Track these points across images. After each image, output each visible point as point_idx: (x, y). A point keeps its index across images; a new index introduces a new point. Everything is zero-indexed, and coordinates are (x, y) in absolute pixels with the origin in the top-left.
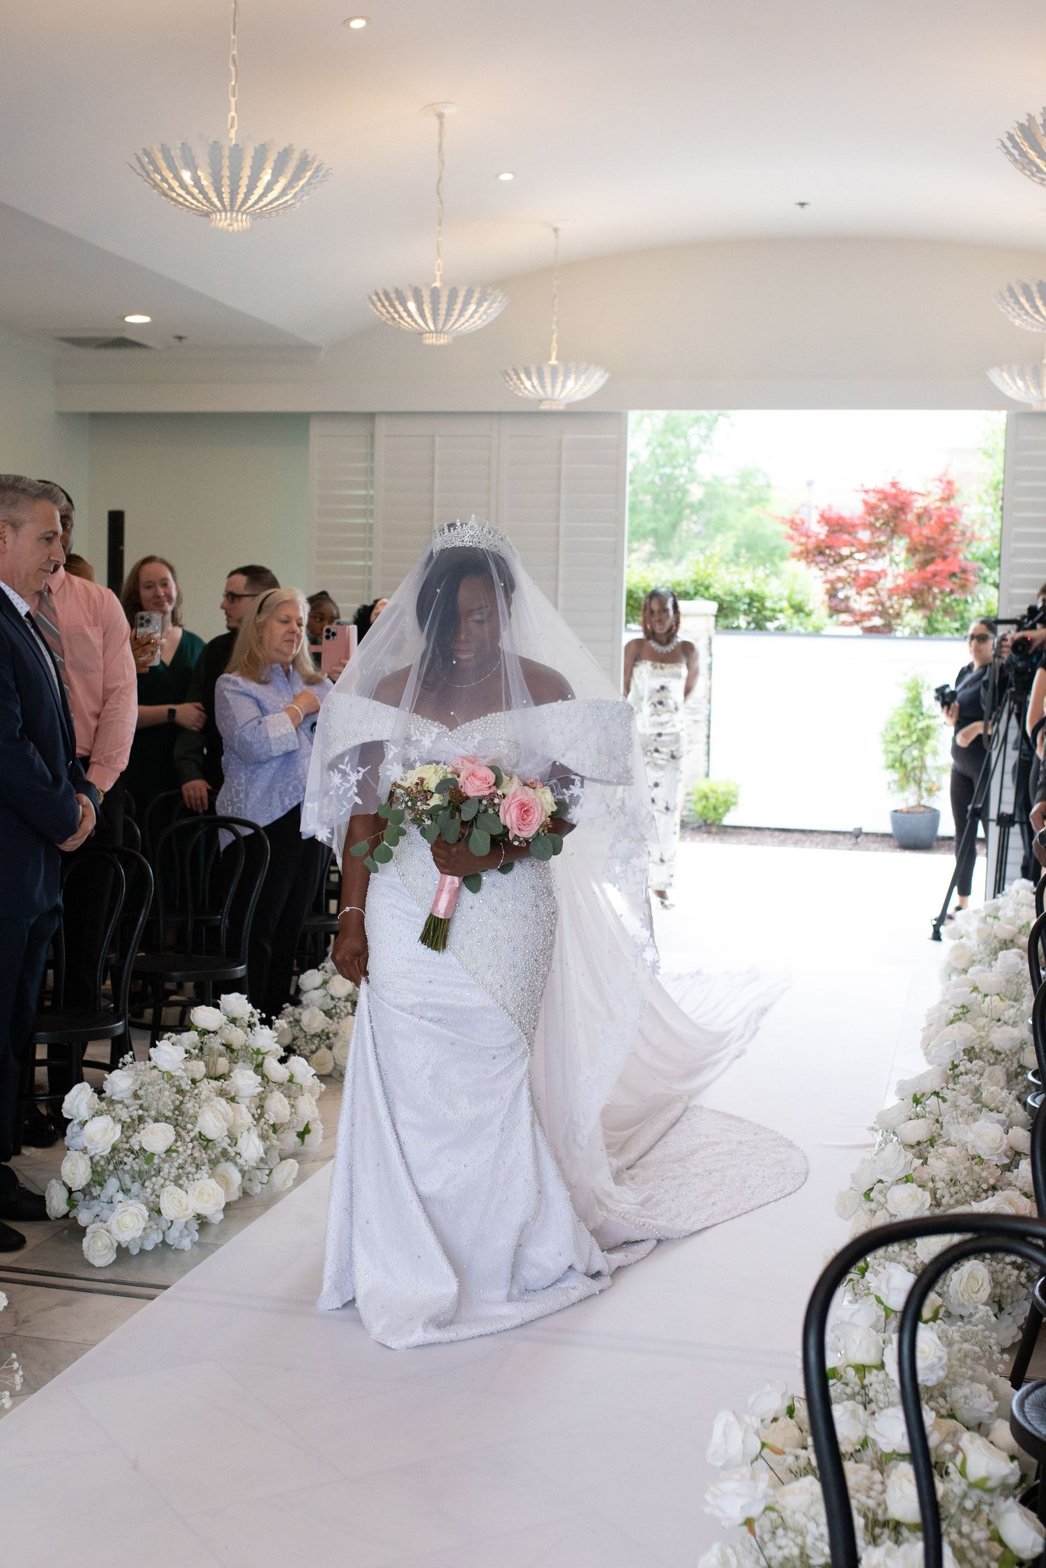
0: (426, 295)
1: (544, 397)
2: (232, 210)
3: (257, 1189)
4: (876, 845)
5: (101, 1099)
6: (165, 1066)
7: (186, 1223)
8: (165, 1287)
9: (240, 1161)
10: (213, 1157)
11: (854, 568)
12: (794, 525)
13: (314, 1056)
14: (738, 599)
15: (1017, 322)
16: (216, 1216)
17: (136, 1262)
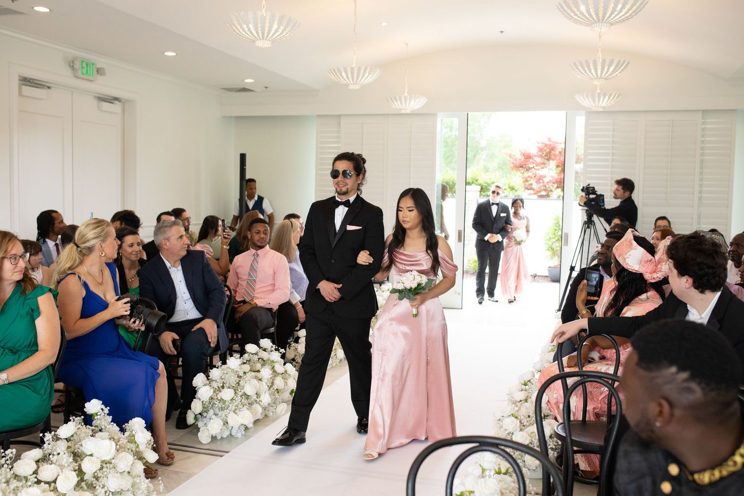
0: (349, 70)
1: (402, 108)
2: (263, 39)
3: (271, 414)
4: (542, 280)
5: (208, 379)
6: (233, 367)
7: (239, 427)
8: (228, 452)
9: (262, 404)
10: (250, 402)
11: (534, 172)
12: (510, 156)
16: (250, 425)
17: (219, 443)
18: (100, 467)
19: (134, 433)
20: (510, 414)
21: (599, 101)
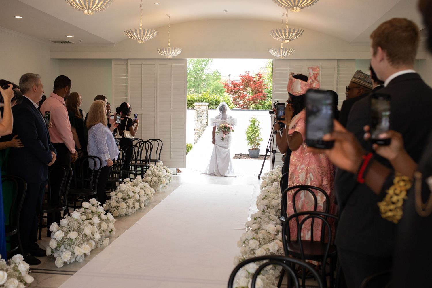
0: (138, 31)
1: (167, 55)
2: (89, 10)
3: (99, 246)
4: (245, 157)
5: (59, 226)
6: (76, 217)
7: (81, 256)
8: (76, 272)
9: (95, 240)
10: (88, 239)
11: (239, 94)
12: (226, 85)
13: (114, 212)
14: (213, 101)
15: (275, 38)
16: (88, 253)
17: (69, 266)
19: (16, 264)
20: (252, 238)
21: (283, 53)
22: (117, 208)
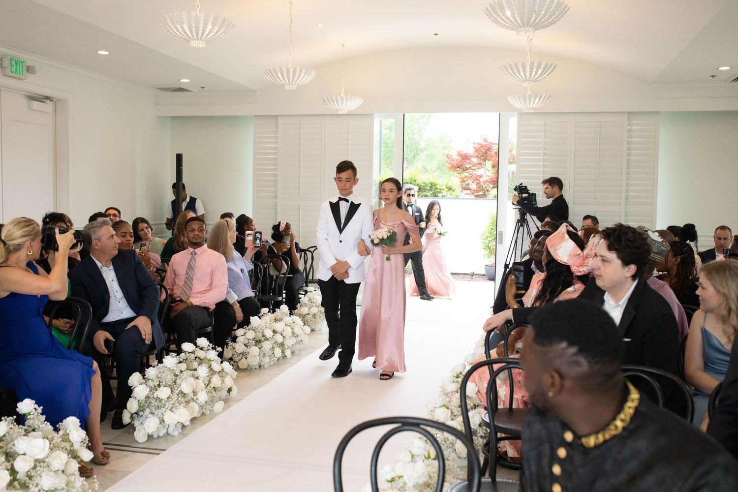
1: (339, 109)
2: (197, 40)
3: (208, 412)
4: (479, 279)
5: (144, 379)
6: (169, 366)
7: (176, 425)
8: (164, 450)
9: (198, 402)
10: (187, 400)
11: (471, 173)
12: (447, 156)
13: (240, 361)
14: (426, 185)
15: (508, 78)
16: (187, 423)
17: (156, 441)
18: (33, 465)
19: (68, 431)
20: (441, 405)
21: (530, 103)
22: (244, 355)
